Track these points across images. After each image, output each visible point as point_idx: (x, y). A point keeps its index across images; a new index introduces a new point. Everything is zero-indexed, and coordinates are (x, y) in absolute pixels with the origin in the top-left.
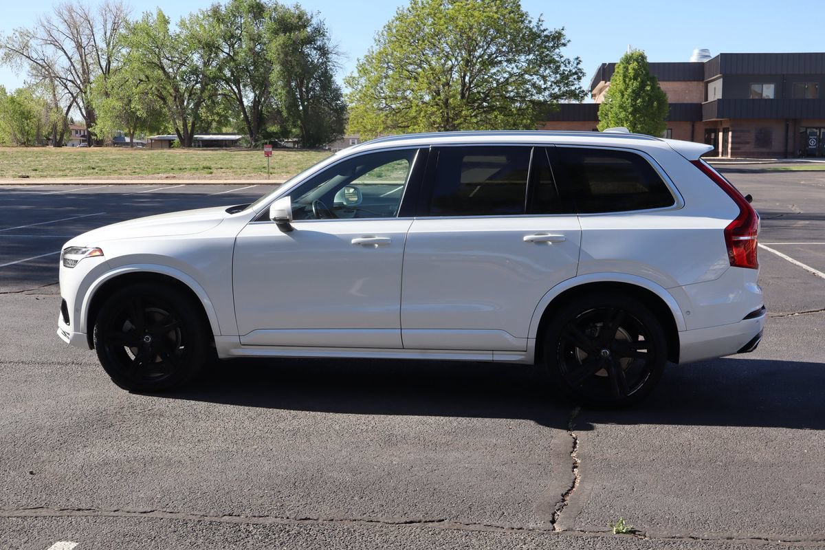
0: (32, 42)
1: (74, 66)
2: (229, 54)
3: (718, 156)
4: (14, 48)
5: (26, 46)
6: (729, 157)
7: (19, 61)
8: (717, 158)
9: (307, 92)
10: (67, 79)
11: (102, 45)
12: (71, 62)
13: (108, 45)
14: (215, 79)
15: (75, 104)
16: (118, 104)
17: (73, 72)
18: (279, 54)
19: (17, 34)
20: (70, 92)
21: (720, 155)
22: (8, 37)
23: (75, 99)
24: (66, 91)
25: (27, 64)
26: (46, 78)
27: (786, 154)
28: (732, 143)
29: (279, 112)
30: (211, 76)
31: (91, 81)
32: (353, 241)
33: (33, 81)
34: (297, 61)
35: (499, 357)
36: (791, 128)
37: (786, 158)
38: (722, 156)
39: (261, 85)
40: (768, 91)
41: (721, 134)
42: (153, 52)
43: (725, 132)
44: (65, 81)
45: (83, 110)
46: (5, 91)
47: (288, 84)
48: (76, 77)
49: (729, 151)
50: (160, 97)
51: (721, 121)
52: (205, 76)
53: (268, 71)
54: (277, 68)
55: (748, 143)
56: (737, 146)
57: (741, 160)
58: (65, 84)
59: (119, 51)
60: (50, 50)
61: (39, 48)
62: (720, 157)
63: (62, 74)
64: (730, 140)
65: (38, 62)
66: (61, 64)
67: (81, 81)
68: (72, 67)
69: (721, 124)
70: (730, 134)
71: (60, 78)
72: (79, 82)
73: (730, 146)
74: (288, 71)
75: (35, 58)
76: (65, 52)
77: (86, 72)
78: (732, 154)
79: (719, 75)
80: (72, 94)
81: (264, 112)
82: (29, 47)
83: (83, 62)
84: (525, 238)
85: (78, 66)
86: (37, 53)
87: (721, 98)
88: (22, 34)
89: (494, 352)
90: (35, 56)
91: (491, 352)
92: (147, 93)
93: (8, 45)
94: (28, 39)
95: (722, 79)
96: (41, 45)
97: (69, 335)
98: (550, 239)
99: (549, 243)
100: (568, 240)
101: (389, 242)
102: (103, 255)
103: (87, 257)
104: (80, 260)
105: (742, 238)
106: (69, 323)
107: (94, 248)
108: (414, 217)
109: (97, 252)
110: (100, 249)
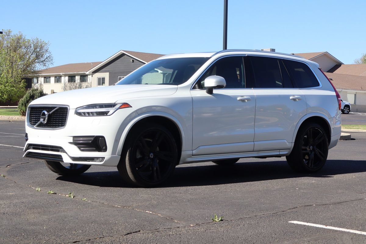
32: (238, 99)
84: (291, 98)
91: (279, 150)
97: (104, 158)
98: (297, 98)
99: (297, 100)
100: (302, 99)
101: (251, 99)
102: (131, 107)
103: (120, 108)
104: (114, 111)
105: (339, 99)
106: (105, 150)
107: (122, 103)
108: (252, 88)
109: (126, 105)
110: (127, 104)
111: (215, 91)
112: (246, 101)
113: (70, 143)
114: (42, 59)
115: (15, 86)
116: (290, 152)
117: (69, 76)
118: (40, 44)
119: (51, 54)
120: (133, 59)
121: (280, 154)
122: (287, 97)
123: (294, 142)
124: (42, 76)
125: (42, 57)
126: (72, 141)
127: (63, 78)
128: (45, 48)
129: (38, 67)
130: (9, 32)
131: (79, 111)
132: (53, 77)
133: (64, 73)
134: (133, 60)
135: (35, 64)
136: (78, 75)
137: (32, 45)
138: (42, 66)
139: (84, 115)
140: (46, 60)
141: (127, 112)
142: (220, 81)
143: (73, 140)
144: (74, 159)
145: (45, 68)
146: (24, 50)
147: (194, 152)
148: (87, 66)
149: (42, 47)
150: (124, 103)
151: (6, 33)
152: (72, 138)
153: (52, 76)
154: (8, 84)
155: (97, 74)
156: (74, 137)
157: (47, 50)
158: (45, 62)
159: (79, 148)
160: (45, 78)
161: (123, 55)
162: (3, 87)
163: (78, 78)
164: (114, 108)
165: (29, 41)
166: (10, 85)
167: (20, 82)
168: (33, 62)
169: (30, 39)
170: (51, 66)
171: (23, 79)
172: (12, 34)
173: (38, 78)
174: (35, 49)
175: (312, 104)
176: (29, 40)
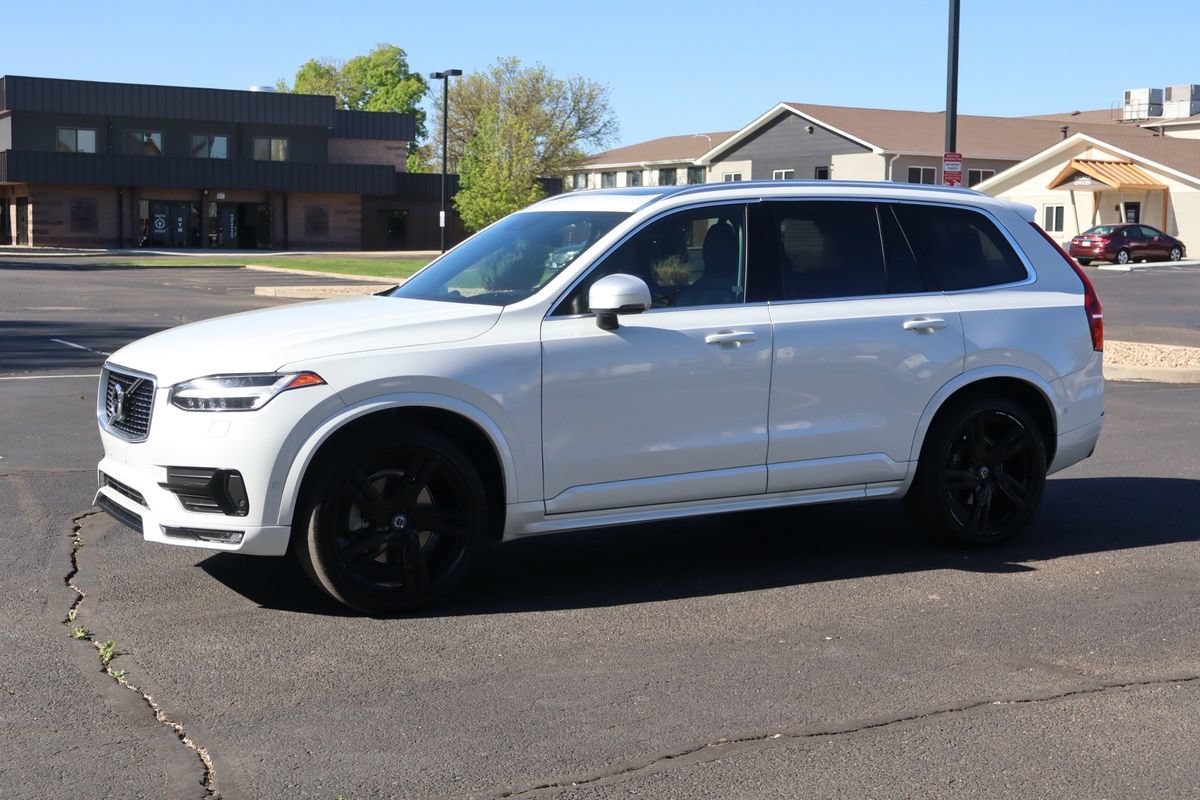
3: (11, 244)
6: (30, 245)
8: (10, 246)
21: (14, 243)
27: (122, 241)
28: (34, 222)
32: (709, 339)
36: (126, 202)
37: (121, 247)
38: (18, 243)
40: (86, 141)
41: (13, 209)
43: (21, 205)
49: (30, 235)
51: (13, 187)
55: (60, 223)
56: (41, 227)
57: (51, 251)
62: (14, 245)
64: (30, 217)
69: (13, 192)
70: (30, 207)
73: (30, 227)
78: (36, 241)
79: (5, 111)
87: (10, 148)
95: (10, 118)
97: (243, 533)
98: (932, 325)
99: (931, 330)
100: (949, 326)
101: (754, 338)
102: (325, 383)
103: (288, 388)
104: (270, 396)
105: (1095, 316)
106: (246, 511)
107: (297, 373)
108: (766, 300)
109: (307, 378)
110: (312, 374)
111: (624, 320)
112: (739, 344)
113: (162, 485)
114: (593, 129)
115: (516, 198)
116: (907, 489)
117: (661, 170)
118: (587, 91)
119: (614, 115)
120: (812, 125)
121: (866, 497)
122: (895, 322)
123: (917, 458)
124: (597, 171)
125: (593, 121)
126: (164, 480)
127: (646, 174)
128: (600, 99)
129: (584, 146)
130: (514, 62)
131: (181, 394)
132: (622, 171)
133: (648, 163)
134: (811, 128)
135: (578, 141)
136: (682, 165)
137: (569, 95)
138: (594, 146)
139: (194, 406)
140: (602, 131)
141: (311, 398)
142: (632, 294)
143: (170, 477)
144: (171, 531)
145: (598, 151)
146: (546, 108)
147: (551, 506)
148: (699, 143)
149: (591, 99)
150: (303, 372)
151: (507, 64)
152: (165, 470)
153: (622, 169)
154: (499, 195)
155: (721, 165)
156: (171, 469)
157: (604, 106)
158: (598, 136)
159: (183, 500)
160: (603, 174)
161: (786, 114)
162: (489, 203)
163: (682, 175)
164: (272, 387)
165: (559, 86)
166: (504, 197)
167: (530, 188)
168: (571, 137)
169: (565, 79)
170: (615, 146)
171: (535, 181)
172: (521, 68)
173: (587, 175)
174: (577, 102)
175: (985, 339)
176: (561, 82)
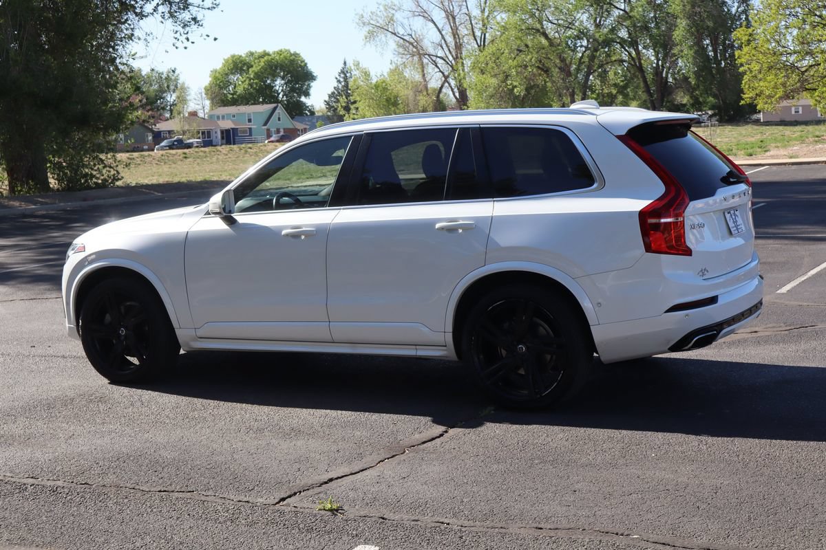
0: (398, 16)
1: (445, 40)
2: (624, 10)
4: (378, 25)
5: (391, 20)
7: (384, 39)
9: (725, 50)
10: (437, 57)
11: (476, 12)
12: (442, 35)
13: (483, 11)
14: (607, 43)
15: (446, 84)
16: (494, 81)
17: (444, 46)
18: (684, 6)
19: (382, 8)
20: (440, 71)
22: (371, 13)
23: (446, 77)
24: (437, 70)
25: (392, 42)
26: (414, 55)
29: (686, 79)
30: (601, 40)
31: (463, 56)
32: (283, 233)
33: (399, 61)
34: (708, 12)
35: (422, 352)
39: (664, 45)
42: (533, 15)
44: (434, 58)
45: (456, 90)
46: (369, 75)
47: (698, 43)
48: (448, 53)
50: (542, 69)
52: (595, 40)
53: (672, 27)
54: (682, 23)
58: (434, 61)
59: (495, 17)
60: (418, 24)
61: (405, 22)
63: (431, 51)
65: (405, 38)
66: (430, 38)
67: (452, 56)
68: (443, 41)
71: (429, 55)
72: (451, 58)
74: (697, 26)
75: (401, 33)
76: (435, 25)
77: (459, 47)
80: (443, 73)
81: (670, 80)
82: (394, 22)
83: (455, 34)
84: (438, 226)
85: (450, 39)
86: (403, 27)
88: (386, 8)
89: (418, 347)
90: (401, 31)
91: (414, 347)
92: (526, 66)
93: (372, 22)
94: (394, 12)
96: (408, 18)
100: (476, 227)
101: (314, 233)
103: (75, 252)
107: (80, 245)
109: (82, 248)
112: (303, 237)
123: (451, 330)
147: (199, 333)
